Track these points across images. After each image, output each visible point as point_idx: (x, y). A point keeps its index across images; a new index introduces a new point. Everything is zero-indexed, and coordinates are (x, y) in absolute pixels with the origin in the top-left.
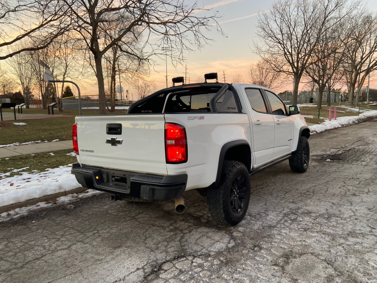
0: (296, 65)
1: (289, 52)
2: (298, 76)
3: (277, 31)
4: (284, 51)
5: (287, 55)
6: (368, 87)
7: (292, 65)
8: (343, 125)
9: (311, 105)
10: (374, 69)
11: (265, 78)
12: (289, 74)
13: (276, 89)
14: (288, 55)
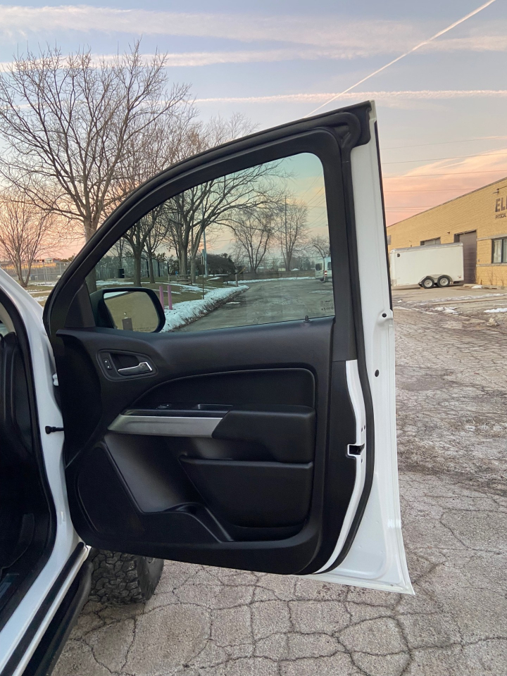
0: (84, 202)
1: (66, 172)
2: (92, 224)
3: (32, 120)
4: (55, 166)
5: (62, 177)
6: (204, 251)
7: (76, 198)
8: (186, 319)
9: (121, 281)
10: (211, 222)
11: (24, 225)
12: (72, 218)
13: (52, 250)
14: (65, 178)
